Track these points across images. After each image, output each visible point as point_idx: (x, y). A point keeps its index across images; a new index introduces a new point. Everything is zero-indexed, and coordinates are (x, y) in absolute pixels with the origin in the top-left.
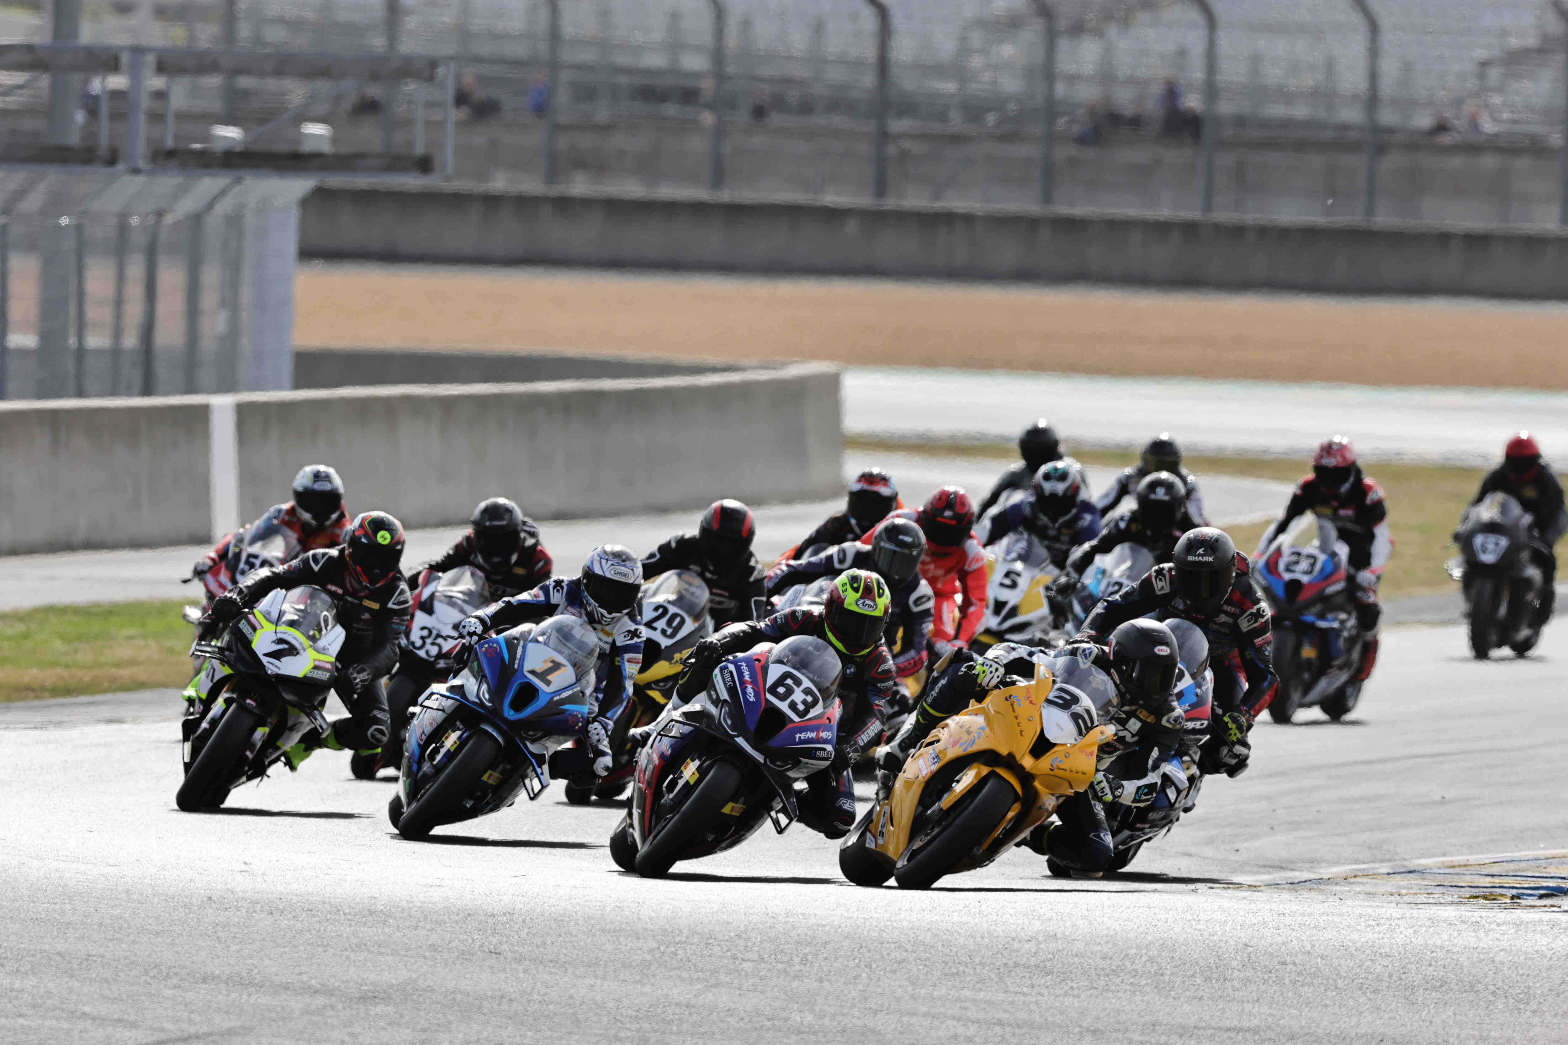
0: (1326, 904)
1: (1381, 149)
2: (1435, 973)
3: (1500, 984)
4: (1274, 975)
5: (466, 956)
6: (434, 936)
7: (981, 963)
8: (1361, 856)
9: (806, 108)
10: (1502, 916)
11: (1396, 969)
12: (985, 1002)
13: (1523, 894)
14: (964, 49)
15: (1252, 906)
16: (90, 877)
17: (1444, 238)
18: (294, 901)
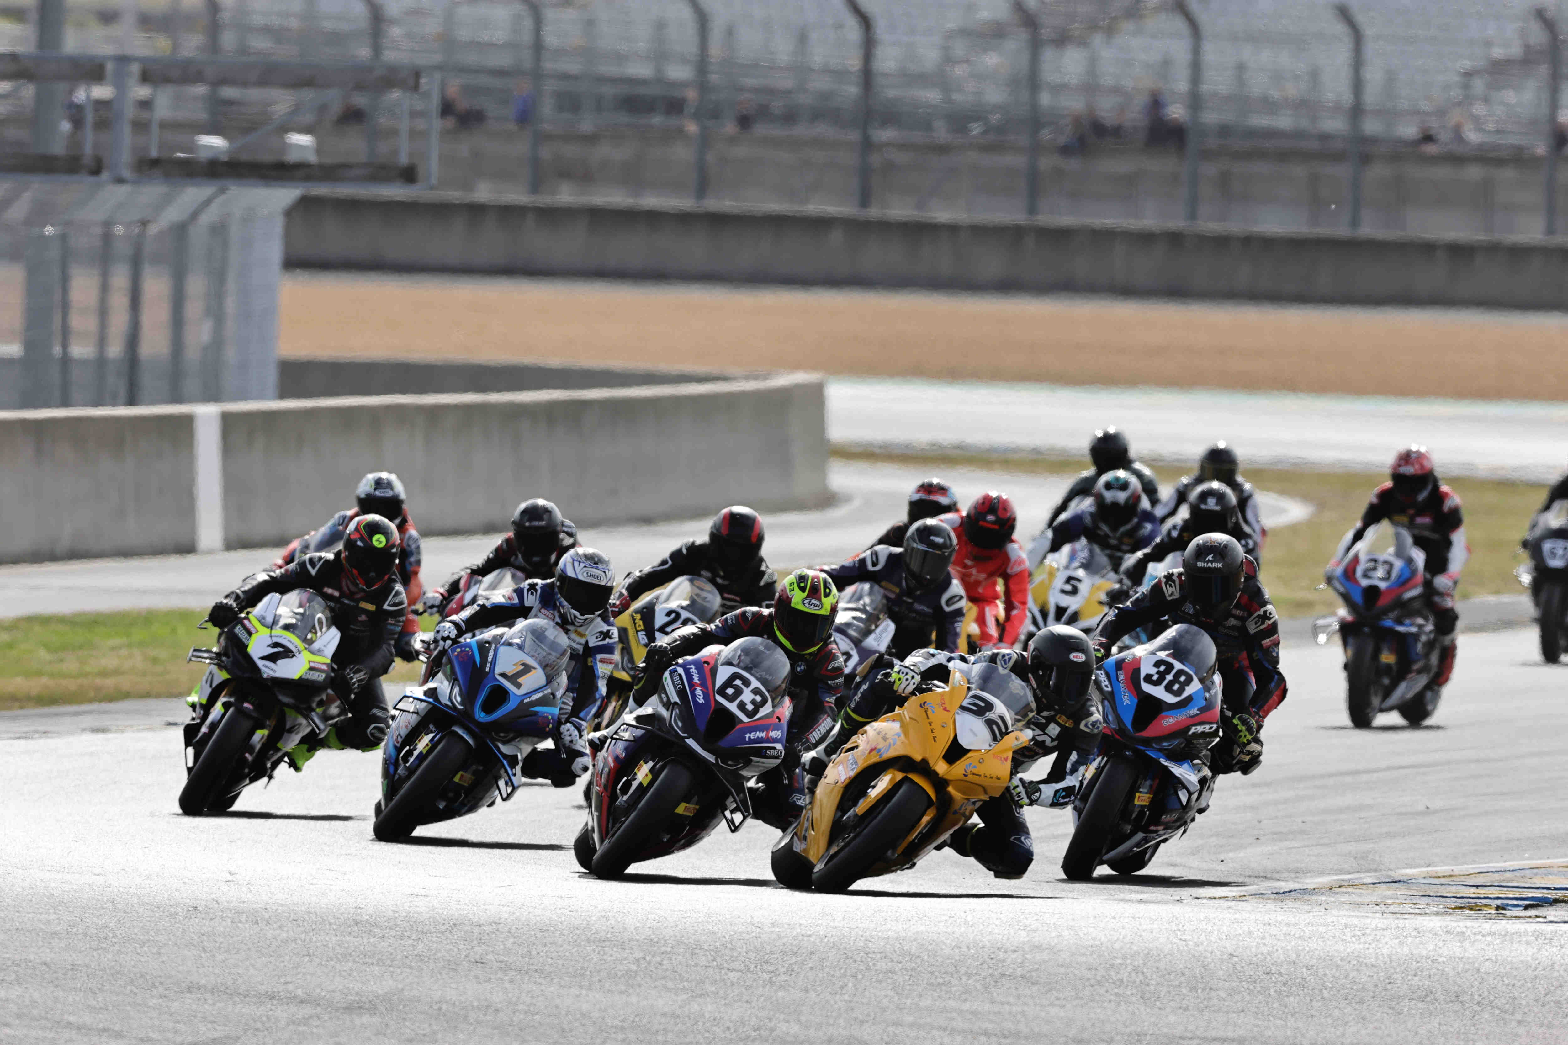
0: (1311, 914)
1: (1365, 159)
2: (1421, 984)
3: (1486, 993)
4: (1258, 985)
5: (452, 966)
6: (420, 946)
7: (966, 973)
8: (1347, 867)
9: (790, 117)
10: (1487, 926)
11: (1382, 979)
12: (972, 1013)
13: (1508, 905)
14: (948, 59)
15: (1238, 916)
16: (75, 887)
17: (1428, 248)
18: (279, 911)
